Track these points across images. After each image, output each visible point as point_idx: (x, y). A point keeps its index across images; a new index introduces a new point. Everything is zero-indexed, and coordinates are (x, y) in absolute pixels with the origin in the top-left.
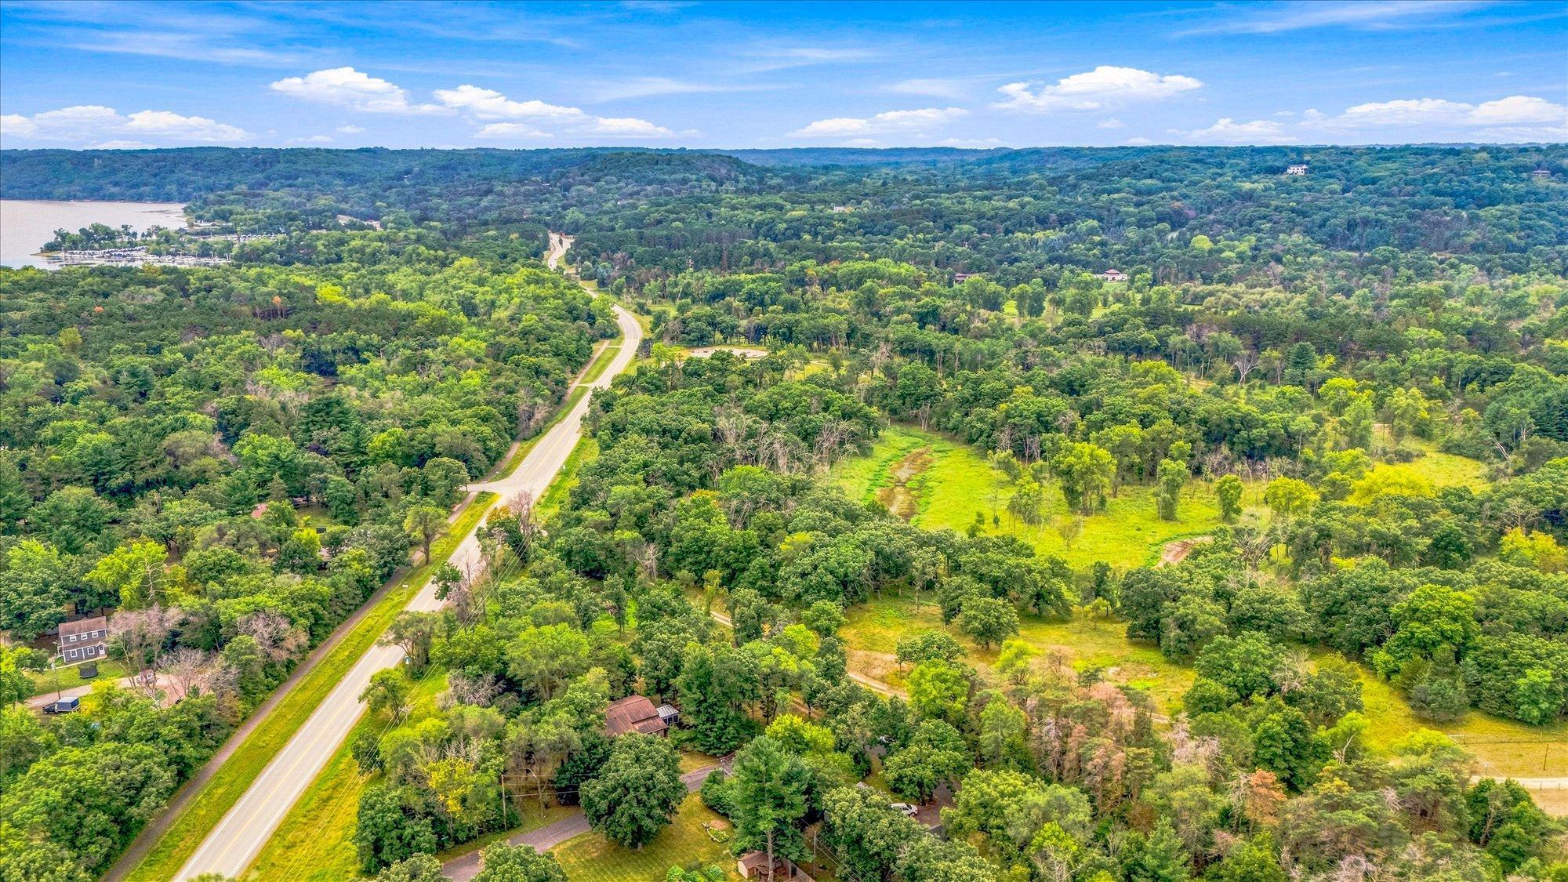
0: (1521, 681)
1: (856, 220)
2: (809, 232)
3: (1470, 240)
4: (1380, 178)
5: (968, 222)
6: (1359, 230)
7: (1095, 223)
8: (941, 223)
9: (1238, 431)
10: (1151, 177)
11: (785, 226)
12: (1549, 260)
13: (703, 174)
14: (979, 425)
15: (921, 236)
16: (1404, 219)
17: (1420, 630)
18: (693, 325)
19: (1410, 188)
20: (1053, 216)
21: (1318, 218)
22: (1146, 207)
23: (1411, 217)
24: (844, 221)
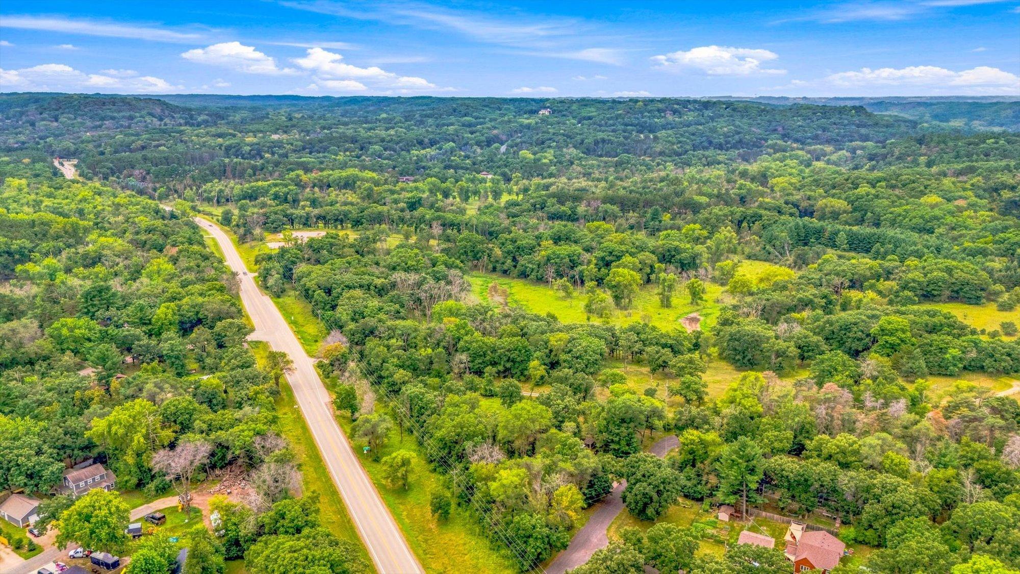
0: (948, 356)
1: (300, 143)
2: (268, 152)
3: (658, 150)
4: (595, 117)
5: (376, 143)
6: (601, 145)
7: (452, 144)
8: (357, 145)
9: (674, 256)
10: (466, 115)
11: (249, 148)
12: (700, 159)
13: (144, 112)
14: (530, 266)
15: (348, 153)
16: (622, 139)
17: (890, 339)
18: (273, 217)
19: (611, 122)
20: (426, 140)
21: (579, 138)
22: (478, 134)
23: (625, 137)
24: (292, 144)
